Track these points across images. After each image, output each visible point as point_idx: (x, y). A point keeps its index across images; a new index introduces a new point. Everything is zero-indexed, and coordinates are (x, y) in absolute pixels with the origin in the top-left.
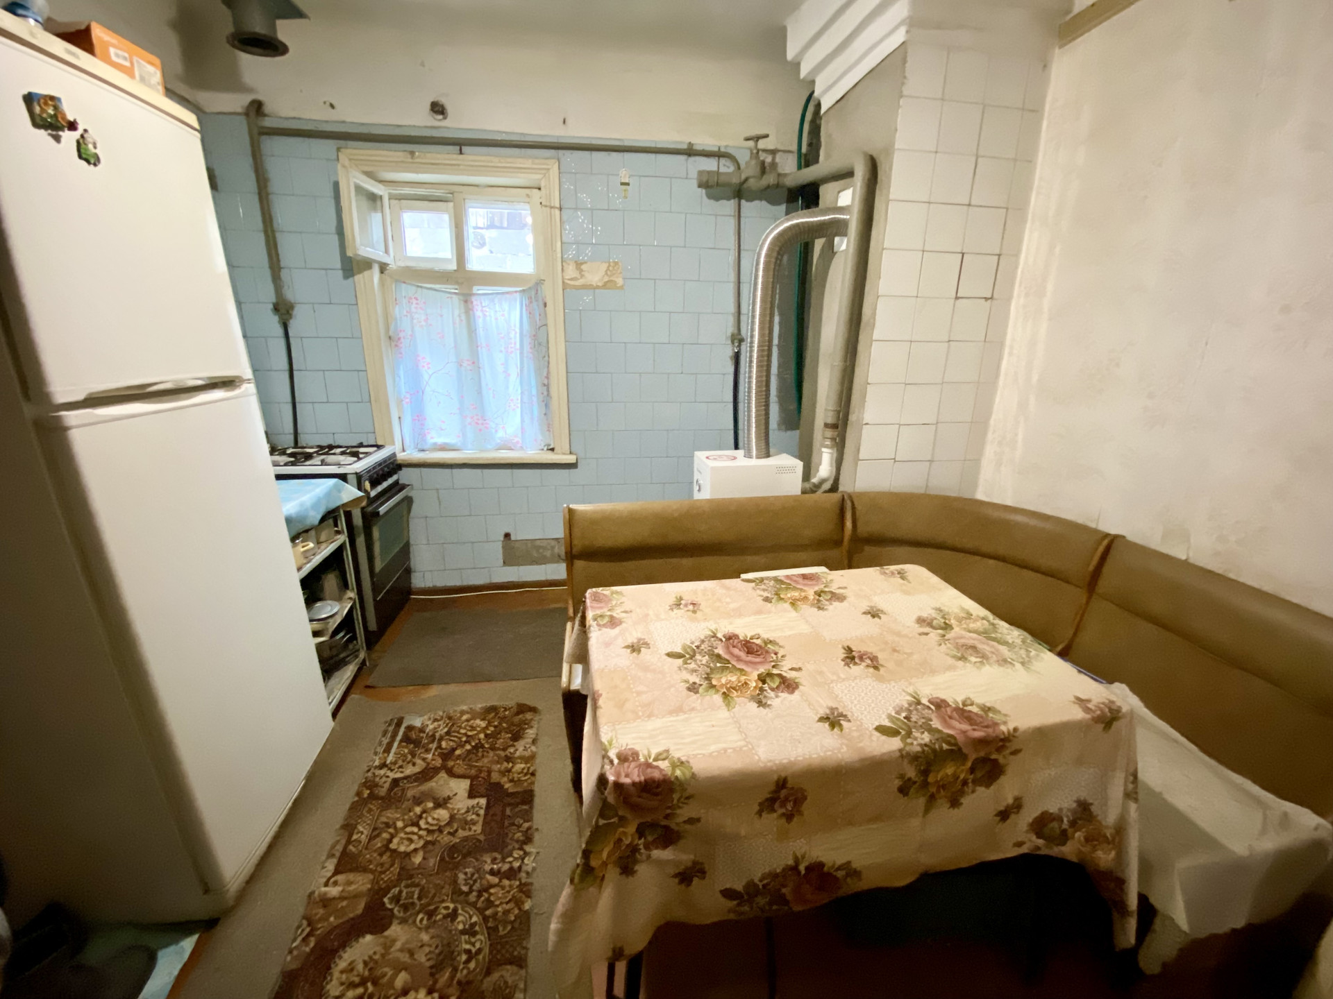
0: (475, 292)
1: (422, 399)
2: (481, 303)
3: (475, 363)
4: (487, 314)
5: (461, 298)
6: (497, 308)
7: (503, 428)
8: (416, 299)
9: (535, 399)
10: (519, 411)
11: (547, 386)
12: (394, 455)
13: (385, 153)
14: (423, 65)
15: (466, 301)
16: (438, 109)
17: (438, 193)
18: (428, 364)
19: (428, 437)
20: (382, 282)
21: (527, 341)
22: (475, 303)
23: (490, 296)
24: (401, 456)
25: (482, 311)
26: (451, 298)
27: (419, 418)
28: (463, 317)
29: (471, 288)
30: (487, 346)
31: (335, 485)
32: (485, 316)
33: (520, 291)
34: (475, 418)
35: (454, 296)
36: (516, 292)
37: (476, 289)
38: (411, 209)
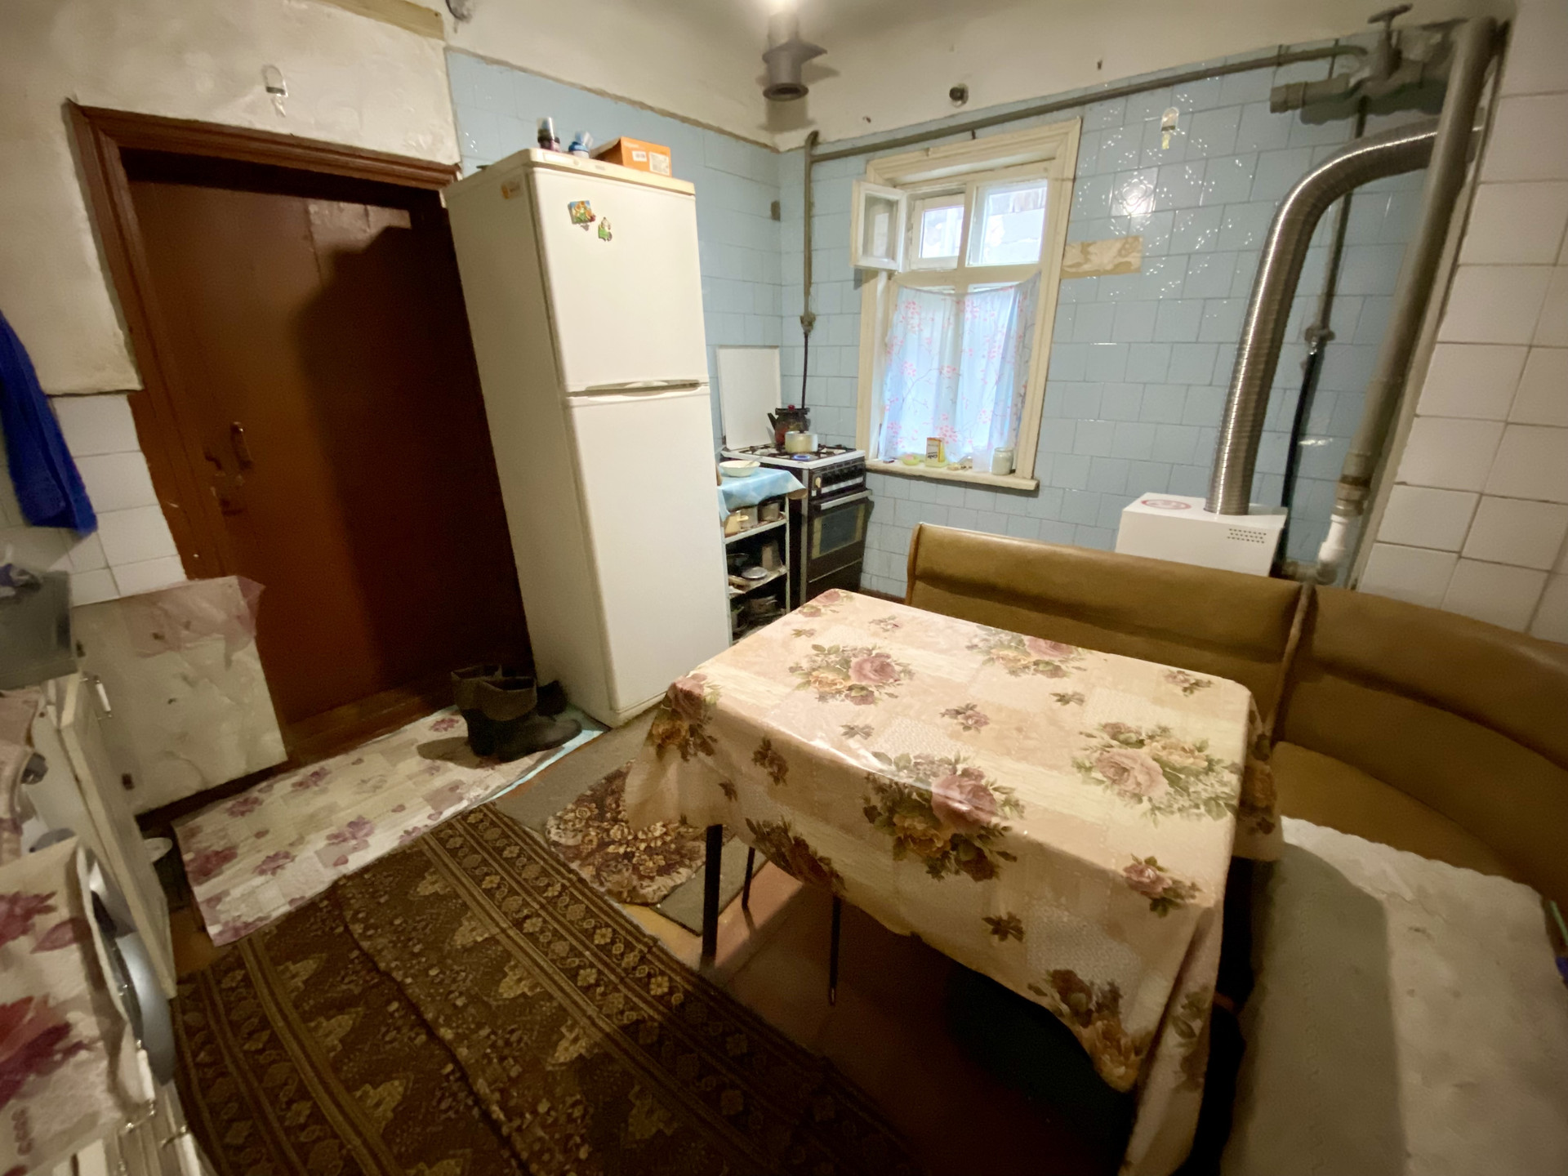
0: (969, 291)
1: (902, 407)
2: (973, 303)
3: (956, 372)
4: (977, 314)
5: (954, 298)
6: (989, 307)
7: (970, 442)
8: (914, 303)
9: (1009, 410)
10: (989, 423)
11: (1024, 397)
12: (862, 459)
13: (903, 156)
14: (952, 49)
15: (958, 303)
16: (958, 94)
17: (953, 186)
18: (914, 371)
19: (900, 446)
20: (887, 289)
21: (1012, 343)
22: (966, 303)
23: (982, 295)
24: (871, 462)
25: (972, 312)
26: (945, 300)
27: (894, 428)
28: (952, 320)
29: (966, 288)
30: (970, 350)
31: (784, 476)
32: (974, 317)
33: (1017, 286)
34: (944, 429)
35: (948, 297)
36: (1011, 287)
37: (971, 289)
38: (933, 207)
